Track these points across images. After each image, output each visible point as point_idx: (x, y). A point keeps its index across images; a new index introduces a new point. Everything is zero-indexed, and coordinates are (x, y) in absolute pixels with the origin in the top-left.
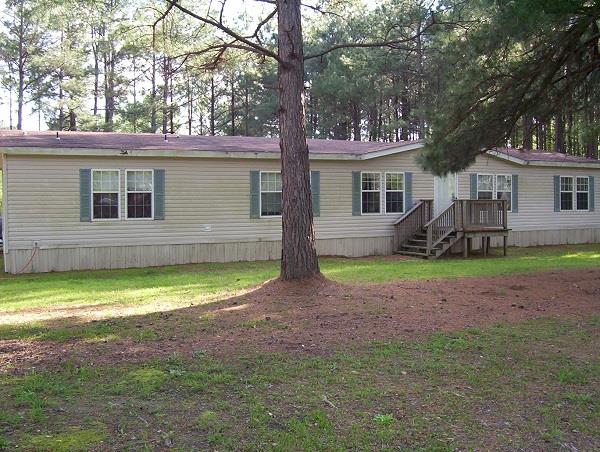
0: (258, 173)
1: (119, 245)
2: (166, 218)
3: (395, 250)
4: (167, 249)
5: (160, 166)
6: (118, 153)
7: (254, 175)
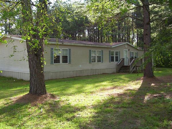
0: (91, 50)
1: (60, 71)
2: (71, 63)
3: (118, 71)
4: (71, 72)
5: (70, 48)
6: (61, 43)
7: (90, 51)
